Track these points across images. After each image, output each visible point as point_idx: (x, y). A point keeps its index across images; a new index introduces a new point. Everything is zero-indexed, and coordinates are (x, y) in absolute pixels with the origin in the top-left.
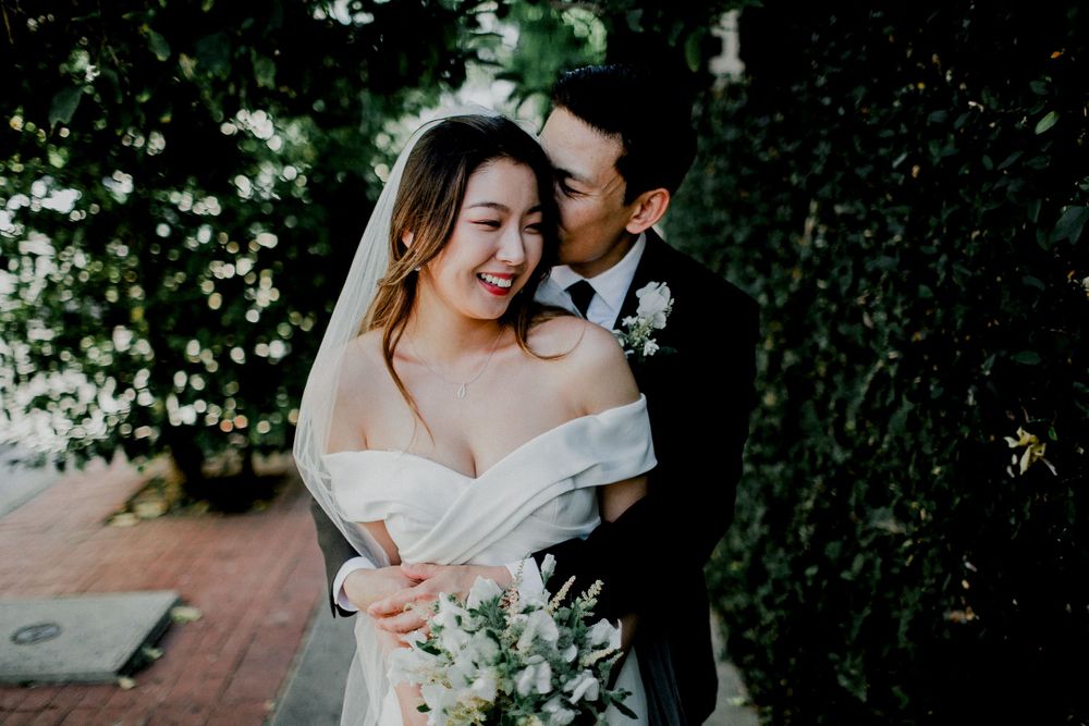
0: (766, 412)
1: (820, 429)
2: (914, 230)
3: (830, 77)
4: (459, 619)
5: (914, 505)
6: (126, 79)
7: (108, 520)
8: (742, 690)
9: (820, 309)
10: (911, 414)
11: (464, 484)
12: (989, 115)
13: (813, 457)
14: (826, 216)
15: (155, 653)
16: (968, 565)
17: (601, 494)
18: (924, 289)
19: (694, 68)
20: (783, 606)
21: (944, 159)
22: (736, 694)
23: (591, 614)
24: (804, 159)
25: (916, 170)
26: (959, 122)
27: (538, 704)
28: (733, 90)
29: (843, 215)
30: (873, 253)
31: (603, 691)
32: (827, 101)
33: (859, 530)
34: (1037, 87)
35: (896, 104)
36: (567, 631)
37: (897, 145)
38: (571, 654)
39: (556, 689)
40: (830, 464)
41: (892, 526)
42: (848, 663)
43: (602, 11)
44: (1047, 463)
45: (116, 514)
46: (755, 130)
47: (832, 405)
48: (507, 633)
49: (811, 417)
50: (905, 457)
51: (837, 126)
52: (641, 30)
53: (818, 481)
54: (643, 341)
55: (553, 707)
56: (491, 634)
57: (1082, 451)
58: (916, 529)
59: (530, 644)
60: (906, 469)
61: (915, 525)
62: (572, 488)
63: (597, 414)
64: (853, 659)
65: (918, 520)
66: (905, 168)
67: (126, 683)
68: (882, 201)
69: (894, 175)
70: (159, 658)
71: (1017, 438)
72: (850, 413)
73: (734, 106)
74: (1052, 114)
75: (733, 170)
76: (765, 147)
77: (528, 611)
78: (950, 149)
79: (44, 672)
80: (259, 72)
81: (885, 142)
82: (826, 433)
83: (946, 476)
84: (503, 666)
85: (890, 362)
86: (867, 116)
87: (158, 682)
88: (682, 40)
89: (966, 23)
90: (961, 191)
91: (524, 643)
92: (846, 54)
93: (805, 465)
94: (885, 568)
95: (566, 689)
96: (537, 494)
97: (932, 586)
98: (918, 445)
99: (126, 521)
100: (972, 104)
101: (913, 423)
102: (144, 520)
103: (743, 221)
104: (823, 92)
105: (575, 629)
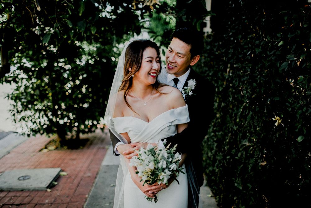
0: (218, 119)
1: (230, 121)
2: (252, 70)
3: (233, 33)
4: (145, 152)
5: (253, 138)
6: (62, 32)
7: (40, 151)
8: (211, 193)
9: (230, 91)
10: (252, 115)
11: (146, 124)
12: (269, 42)
13: (229, 129)
14: (232, 68)
15: (56, 183)
16: (265, 151)
17: (177, 126)
18: (254, 84)
19: (199, 30)
20: (221, 166)
21: (259, 53)
22: (209, 194)
23: (175, 152)
24: (227, 54)
25: (253, 55)
26: (262, 44)
27: (163, 170)
28: (209, 36)
29: (236, 67)
30: (243, 77)
31: (177, 168)
32: (232, 39)
33: (240, 146)
34: (278, 35)
35: (248, 39)
36: (169, 155)
37: (249, 49)
38: (170, 160)
39: (167, 167)
40: (233, 130)
41: (247, 144)
42: (237, 180)
43: (176, 16)
44: (282, 124)
45: (42, 149)
46: (215, 46)
47: (233, 115)
48: (156, 155)
49: (228, 119)
50: (251, 127)
51: (235, 45)
52: (186, 21)
53: (230, 134)
54: (189, 92)
55: (166, 171)
56: (152, 155)
57: (289, 120)
58: (253, 144)
59: (161, 157)
60: (251, 129)
61: (253, 143)
62: (171, 125)
63: (176, 108)
64: (238, 179)
65: (253, 142)
66: (250, 55)
67: (49, 190)
68: (245, 63)
69: (248, 57)
70: (57, 184)
71: (275, 118)
72: (238, 117)
73: (209, 40)
74: (282, 42)
75: (209, 57)
76: (217, 51)
77: (160, 150)
78: (260, 50)
79: (27, 187)
80: (92, 30)
81: (246, 49)
82: (232, 122)
83: (260, 130)
84: (155, 162)
85: (247, 103)
86: (242, 43)
87: (57, 190)
88: (196, 24)
89: (264, 20)
90: (263, 60)
91: (160, 157)
92: (237, 27)
93: (227, 131)
94: (246, 155)
95: (169, 167)
96: (163, 126)
97: (257, 157)
98: (253, 123)
99: (45, 150)
100: (264, 39)
101: (252, 118)
102: (50, 150)
103: (211, 70)
104: (231, 36)
105: (171, 154)
